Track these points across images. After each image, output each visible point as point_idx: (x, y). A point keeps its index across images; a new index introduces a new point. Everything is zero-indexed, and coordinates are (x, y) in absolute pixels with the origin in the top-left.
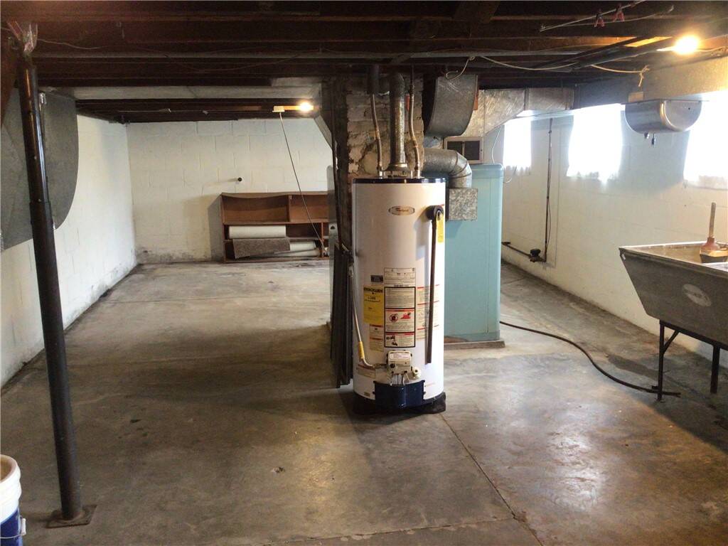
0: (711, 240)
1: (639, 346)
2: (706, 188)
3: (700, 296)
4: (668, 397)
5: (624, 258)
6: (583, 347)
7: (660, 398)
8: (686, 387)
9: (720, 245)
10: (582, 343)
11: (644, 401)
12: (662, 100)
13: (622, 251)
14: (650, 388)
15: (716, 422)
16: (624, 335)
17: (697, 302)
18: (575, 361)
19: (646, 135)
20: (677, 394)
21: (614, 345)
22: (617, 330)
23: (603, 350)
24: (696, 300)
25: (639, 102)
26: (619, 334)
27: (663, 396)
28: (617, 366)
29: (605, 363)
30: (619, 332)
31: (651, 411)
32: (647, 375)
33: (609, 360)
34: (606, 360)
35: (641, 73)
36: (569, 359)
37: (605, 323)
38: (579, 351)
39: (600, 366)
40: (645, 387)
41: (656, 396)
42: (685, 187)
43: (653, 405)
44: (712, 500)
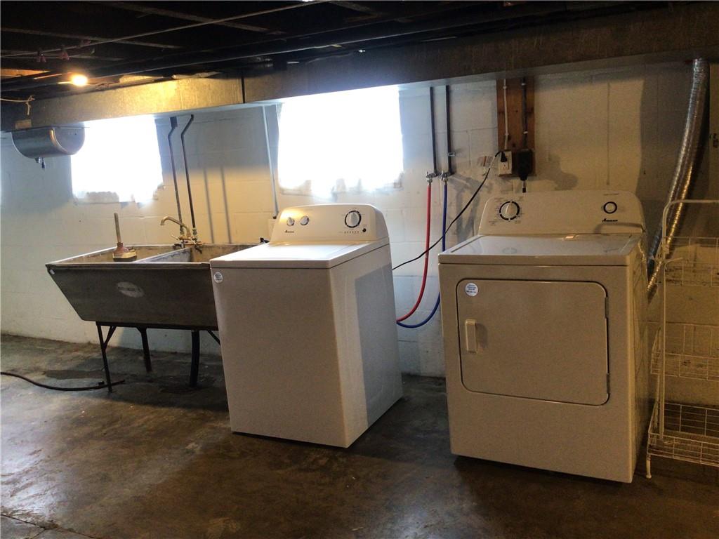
0: (120, 245)
1: (67, 356)
2: (95, 203)
3: (133, 290)
4: (116, 387)
5: (53, 273)
6: (14, 373)
7: (110, 391)
8: (126, 374)
9: (128, 247)
10: (13, 370)
11: (100, 396)
12: (50, 126)
13: (49, 267)
14: (98, 385)
15: (162, 391)
16: (48, 352)
17: (131, 296)
18: (14, 387)
19: (37, 160)
20: (122, 382)
21: (44, 363)
22: (40, 349)
23: (36, 370)
24: (129, 294)
25: (27, 129)
26: (42, 352)
27: (113, 387)
28: (58, 379)
29: (44, 379)
30: (43, 350)
31: (109, 402)
32: (89, 377)
33: (48, 376)
34: (44, 377)
35: (27, 102)
36: (8, 388)
37: (25, 346)
38: (13, 377)
39: (42, 383)
40: (92, 386)
41: (107, 389)
42: (76, 205)
43: (107, 397)
44: (192, 442)
